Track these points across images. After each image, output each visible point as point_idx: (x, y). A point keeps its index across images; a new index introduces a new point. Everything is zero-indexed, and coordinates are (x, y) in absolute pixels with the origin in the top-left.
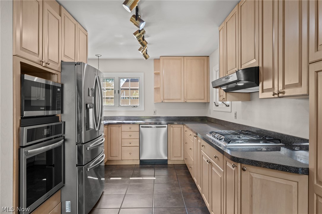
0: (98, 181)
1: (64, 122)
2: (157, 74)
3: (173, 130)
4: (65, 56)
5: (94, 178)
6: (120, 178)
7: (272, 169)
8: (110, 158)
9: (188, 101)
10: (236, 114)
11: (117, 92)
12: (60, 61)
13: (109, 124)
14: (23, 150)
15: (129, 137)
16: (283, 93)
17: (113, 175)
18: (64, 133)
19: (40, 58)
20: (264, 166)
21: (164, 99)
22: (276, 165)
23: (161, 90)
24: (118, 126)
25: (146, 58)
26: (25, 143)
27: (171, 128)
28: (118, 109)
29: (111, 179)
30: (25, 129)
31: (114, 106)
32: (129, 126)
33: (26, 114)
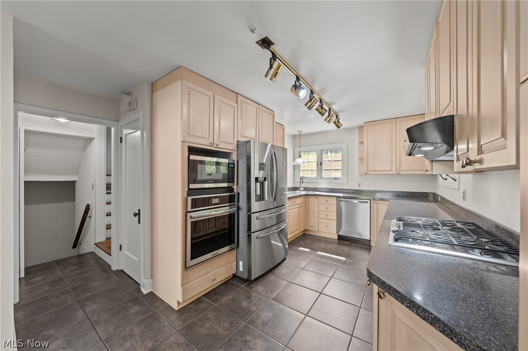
0: (282, 247)
1: (238, 194)
2: (361, 143)
3: (377, 207)
4: (243, 136)
5: (277, 244)
6: (308, 250)
7: (421, 317)
8: (308, 228)
9: (401, 173)
10: (464, 193)
11: (319, 164)
12: (236, 142)
13: (307, 195)
14: (189, 215)
15: (326, 210)
16: (480, 162)
17: (304, 245)
18: (238, 202)
19: (211, 140)
20: (409, 305)
21: (368, 171)
22: (430, 315)
23: (365, 160)
24: (315, 197)
25: (338, 127)
26: (189, 209)
27: (375, 205)
28: (320, 181)
29: (301, 248)
30: (190, 199)
31: (316, 178)
32: (326, 198)
33: (192, 186)
